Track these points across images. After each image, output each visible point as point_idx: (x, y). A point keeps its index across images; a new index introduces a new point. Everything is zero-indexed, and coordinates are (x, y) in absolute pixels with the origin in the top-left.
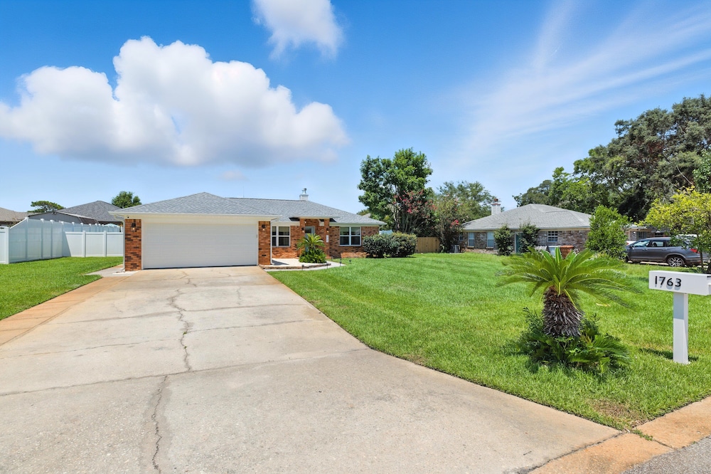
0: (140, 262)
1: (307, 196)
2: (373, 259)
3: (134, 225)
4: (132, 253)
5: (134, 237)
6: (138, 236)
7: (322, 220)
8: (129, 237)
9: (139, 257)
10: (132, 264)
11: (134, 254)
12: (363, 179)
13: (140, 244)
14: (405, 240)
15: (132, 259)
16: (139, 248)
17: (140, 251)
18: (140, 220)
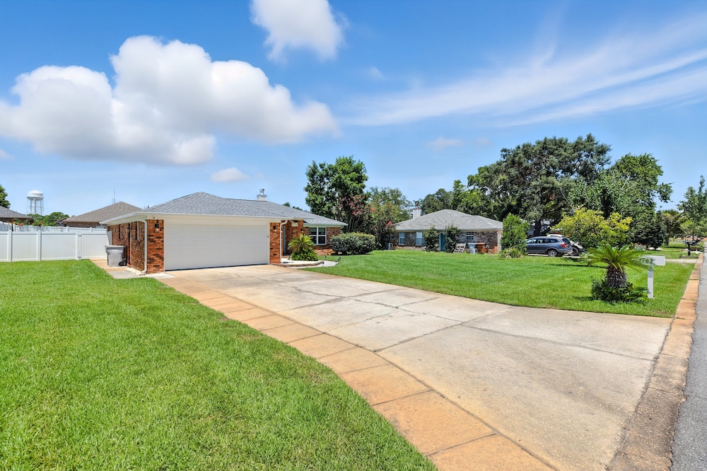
0: (163, 264)
1: (266, 196)
2: (347, 256)
3: (156, 226)
4: (154, 255)
5: (157, 238)
6: (161, 237)
7: (296, 221)
8: (152, 238)
9: (162, 258)
10: (154, 266)
11: (157, 255)
12: (310, 182)
13: (163, 245)
14: (367, 239)
15: (155, 261)
16: (161, 249)
17: (163, 252)
18: (163, 221)
